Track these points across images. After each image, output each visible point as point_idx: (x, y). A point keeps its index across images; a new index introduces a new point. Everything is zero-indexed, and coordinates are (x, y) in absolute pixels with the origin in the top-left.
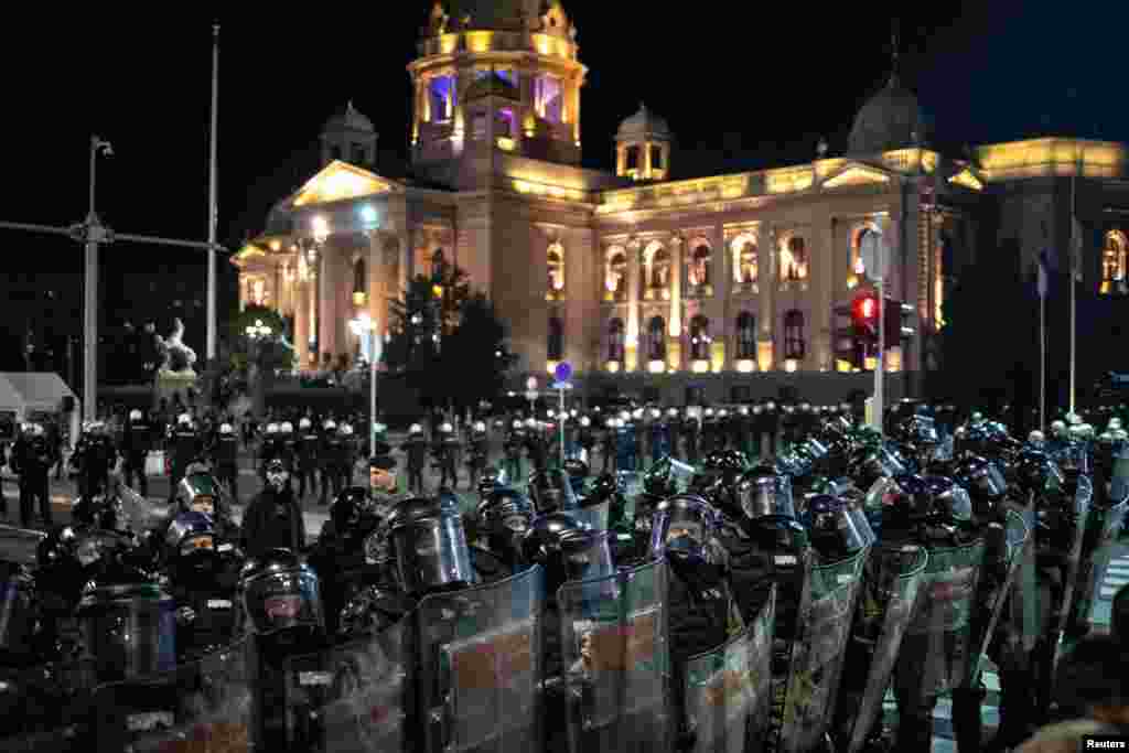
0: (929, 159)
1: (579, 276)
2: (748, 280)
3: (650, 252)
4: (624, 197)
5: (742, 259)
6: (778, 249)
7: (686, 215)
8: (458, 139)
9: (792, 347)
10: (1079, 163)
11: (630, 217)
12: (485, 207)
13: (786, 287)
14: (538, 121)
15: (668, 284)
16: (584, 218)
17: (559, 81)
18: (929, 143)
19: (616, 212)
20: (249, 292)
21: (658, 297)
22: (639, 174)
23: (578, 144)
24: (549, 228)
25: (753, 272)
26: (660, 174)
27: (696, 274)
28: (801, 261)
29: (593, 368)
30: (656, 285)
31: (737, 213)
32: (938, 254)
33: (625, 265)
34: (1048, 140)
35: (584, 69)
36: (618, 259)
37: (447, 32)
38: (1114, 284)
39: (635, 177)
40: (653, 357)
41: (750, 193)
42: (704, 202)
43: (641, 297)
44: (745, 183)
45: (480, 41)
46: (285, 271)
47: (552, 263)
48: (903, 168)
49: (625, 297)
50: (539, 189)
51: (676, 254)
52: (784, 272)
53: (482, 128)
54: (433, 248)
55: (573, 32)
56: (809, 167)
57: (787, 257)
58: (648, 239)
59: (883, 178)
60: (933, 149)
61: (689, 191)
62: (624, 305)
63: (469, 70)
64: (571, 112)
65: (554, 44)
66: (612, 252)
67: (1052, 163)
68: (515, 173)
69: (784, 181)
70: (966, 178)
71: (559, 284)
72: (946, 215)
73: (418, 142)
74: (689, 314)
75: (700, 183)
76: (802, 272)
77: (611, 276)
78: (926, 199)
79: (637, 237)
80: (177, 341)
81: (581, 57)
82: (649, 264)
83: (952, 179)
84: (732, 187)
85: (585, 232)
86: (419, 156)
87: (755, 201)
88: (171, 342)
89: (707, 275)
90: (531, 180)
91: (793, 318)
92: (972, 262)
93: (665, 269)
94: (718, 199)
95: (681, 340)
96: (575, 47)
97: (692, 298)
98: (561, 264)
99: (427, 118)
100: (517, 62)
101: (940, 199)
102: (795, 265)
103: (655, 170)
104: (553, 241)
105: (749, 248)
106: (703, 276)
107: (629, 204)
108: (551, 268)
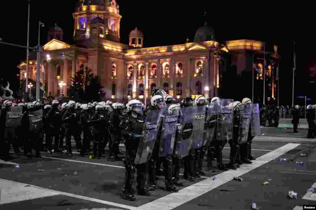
0: (216, 44)
1: (120, 72)
2: (167, 74)
3: (140, 66)
4: (133, 51)
5: (165, 69)
6: (175, 66)
7: (150, 57)
8: (88, 34)
9: (179, 92)
10: (252, 46)
11: (134, 57)
12: (96, 53)
13: (177, 76)
14: (109, 30)
15: (145, 75)
16: (121, 57)
17: (115, 20)
18: (215, 39)
19: (130, 55)
20: (23, 75)
21: (142, 78)
22: (135, 45)
23: (119, 37)
24: (113, 59)
25: (168, 72)
26: (141, 46)
27: (152, 73)
28: (181, 69)
29: (123, 97)
30: (141, 75)
31: (164, 57)
32: (218, 68)
33: (132, 70)
34: (244, 40)
35: (121, 17)
36: (131, 68)
37: (84, 5)
38: (260, 77)
39: (134, 46)
40: (140, 95)
41: (168, 51)
42: (155, 53)
43: (137, 78)
44: (166, 49)
45: (93, 8)
46: (34, 70)
47: (113, 69)
48: (209, 46)
49: (132, 78)
50: (110, 48)
51: (147, 67)
52: (177, 72)
53: (95, 32)
54: (81, 63)
55: (118, 7)
56: (184, 45)
57: (177, 68)
58: (139, 63)
59: (204, 48)
60: (217, 41)
61: (151, 50)
62: (132, 80)
63: (90, 16)
64: (117, 28)
65: (113, 10)
66: (129, 66)
67: (245, 46)
68: (104, 44)
69: (177, 48)
70: (224, 49)
71: (115, 74)
72: (220, 58)
73: (75, 35)
74: (150, 83)
75: (154, 48)
76: (181, 72)
77: (129, 72)
78: (215, 54)
79: (136, 62)
80: (8, 88)
81: (120, 13)
82: (139, 69)
83: (221, 49)
84: (163, 50)
85: (122, 61)
86: (75, 38)
87: (169, 53)
88: (6, 88)
89: (155, 72)
90: (108, 46)
91: (179, 85)
92: (225, 71)
93: (144, 71)
94: (159, 52)
95: (148, 90)
96: (119, 11)
97: (151, 79)
98: (115, 69)
99: (78, 28)
100: (104, 14)
101: (219, 54)
102: (179, 71)
103: (140, 45)
104: (113, 63)
105: (167, 66)
106: (154, 73)
107: (134, 53)
108: (113, 70)
